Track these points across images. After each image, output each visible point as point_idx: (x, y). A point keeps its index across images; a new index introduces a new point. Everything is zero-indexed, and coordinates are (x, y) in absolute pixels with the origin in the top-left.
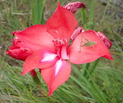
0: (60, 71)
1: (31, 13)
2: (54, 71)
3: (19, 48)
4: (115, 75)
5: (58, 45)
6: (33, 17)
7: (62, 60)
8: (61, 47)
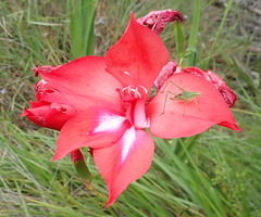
0: (131, 152)
1: (68, 21)
2: (119, 152)
3: (49, 104)
4: (238, 151)
5: (128, 98)
6: (72, 29)
7: (136, 129)
8: (134, 102)
